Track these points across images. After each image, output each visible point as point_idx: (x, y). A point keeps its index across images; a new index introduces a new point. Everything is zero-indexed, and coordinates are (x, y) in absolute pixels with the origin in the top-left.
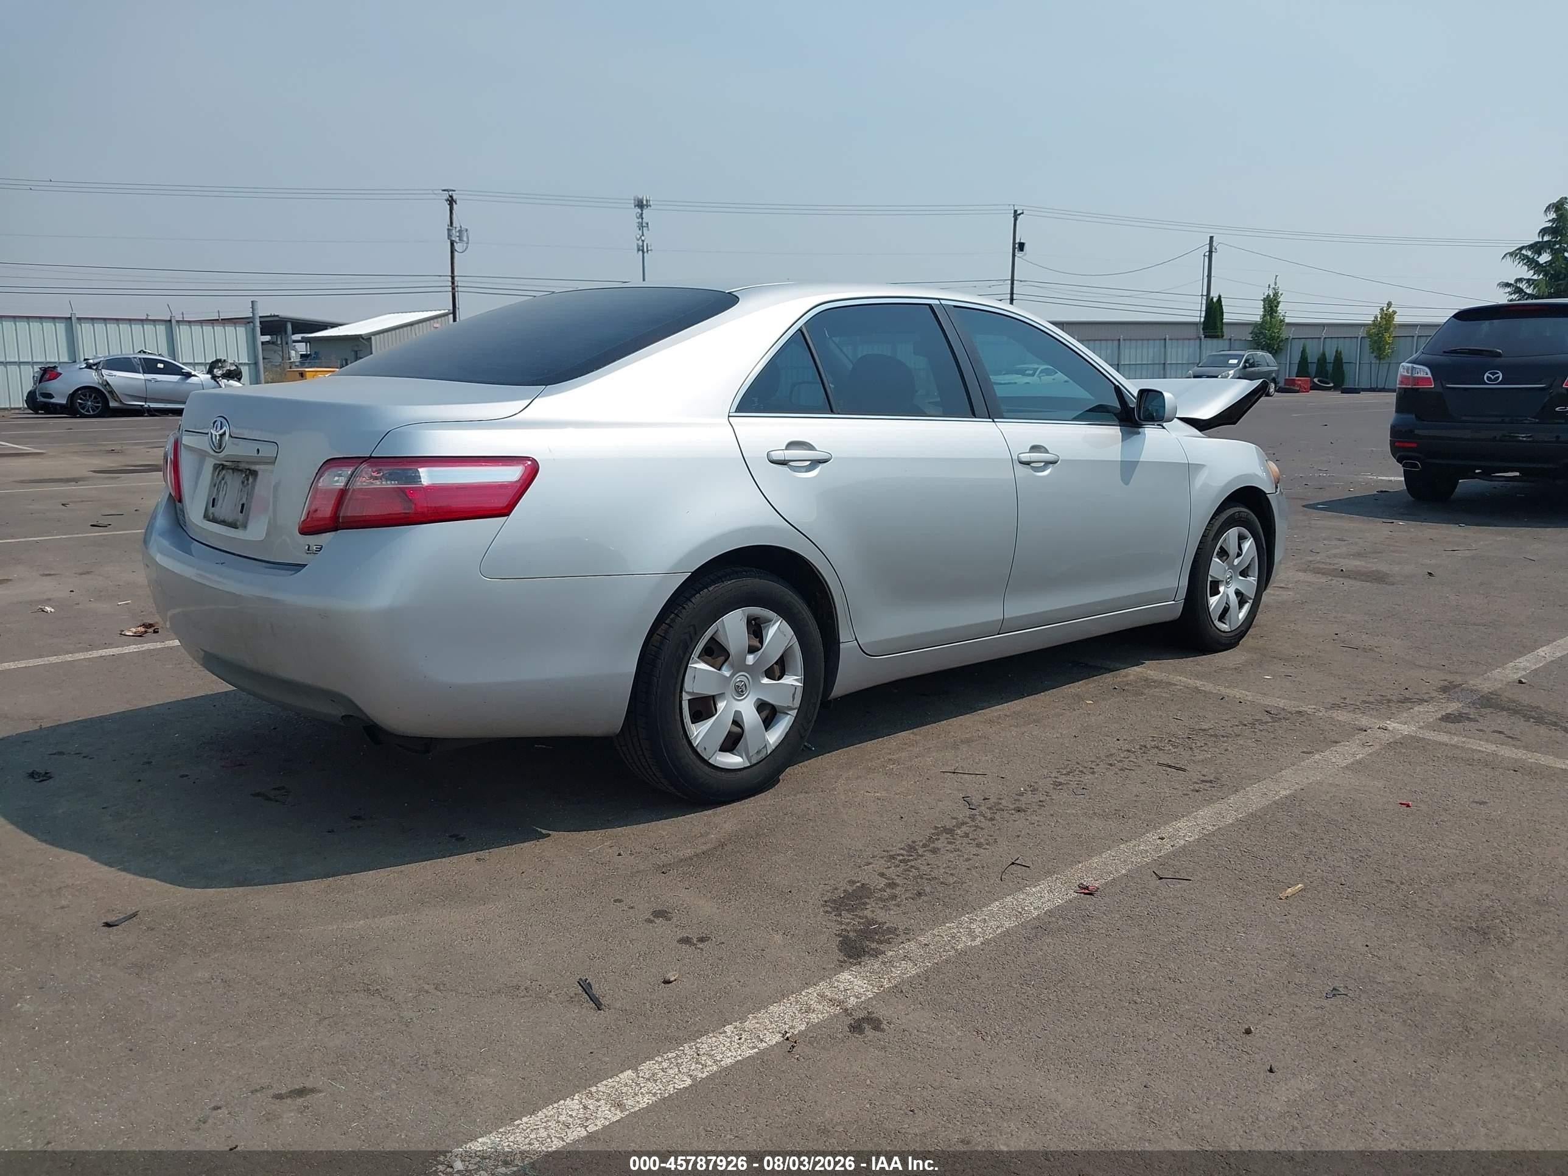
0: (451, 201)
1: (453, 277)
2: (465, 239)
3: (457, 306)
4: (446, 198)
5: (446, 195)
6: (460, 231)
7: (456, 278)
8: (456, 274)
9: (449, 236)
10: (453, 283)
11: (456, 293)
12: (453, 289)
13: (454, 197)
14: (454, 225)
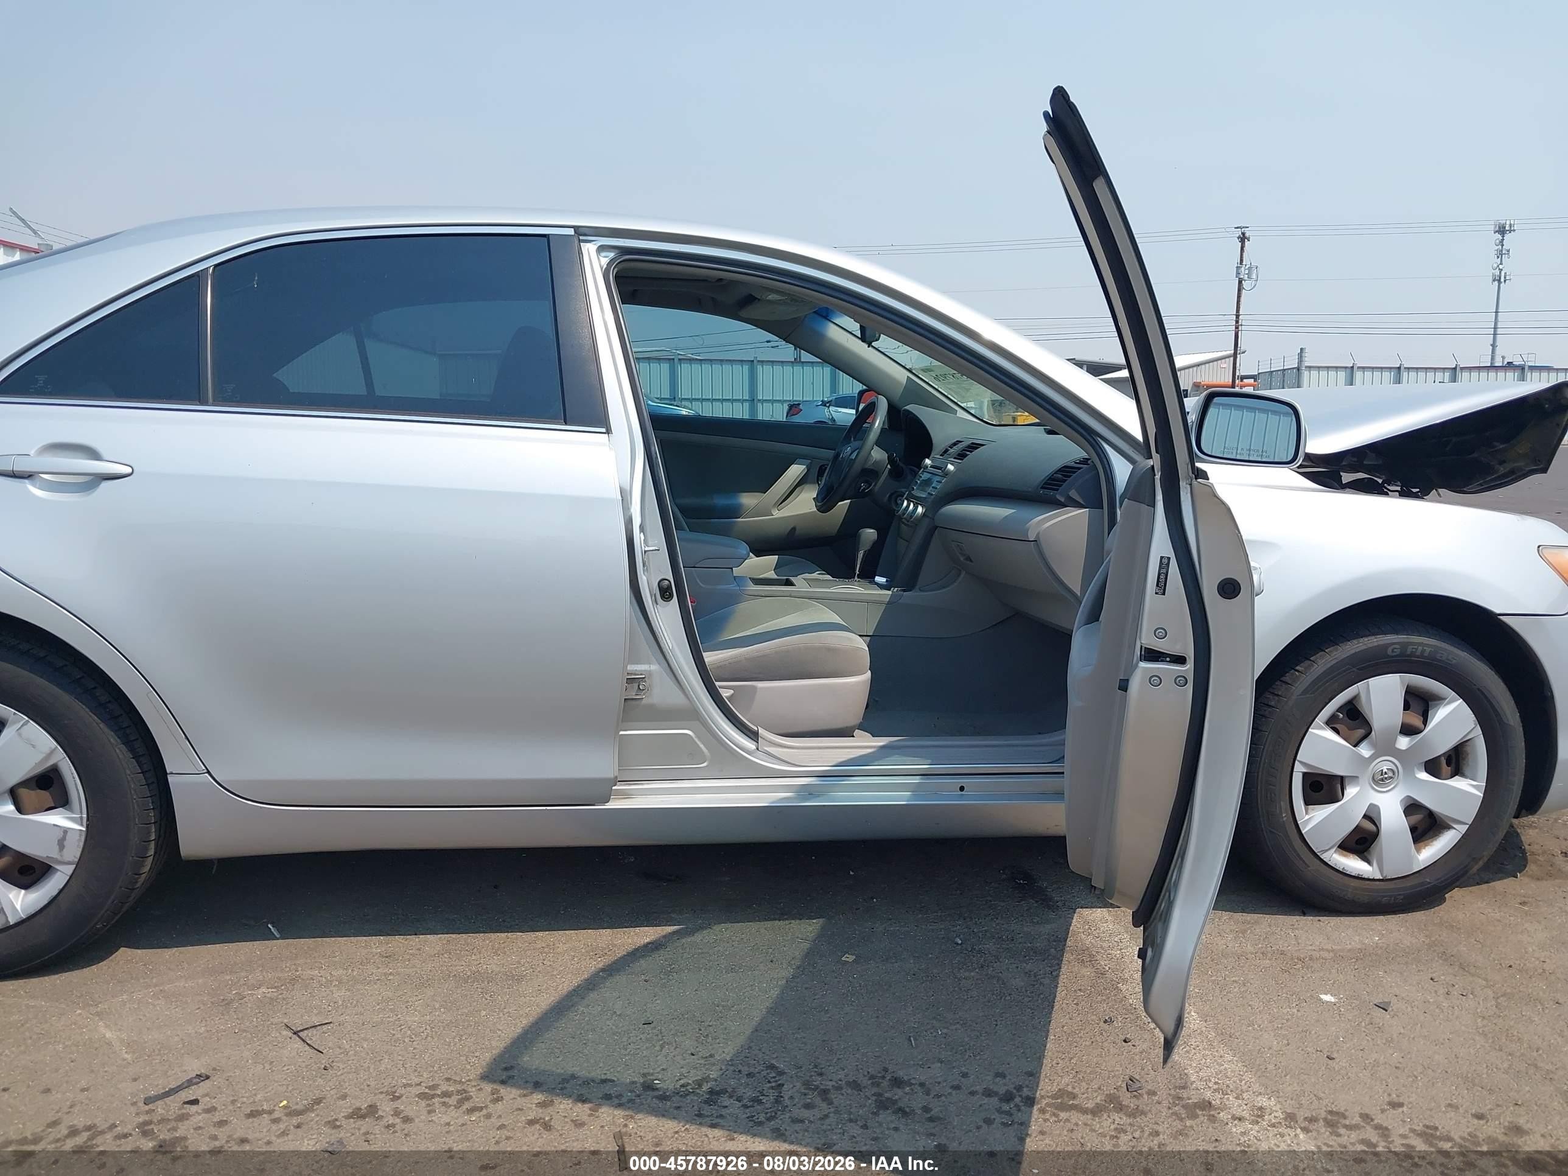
0: (1243, 239)
1: (1238, 316)
2: (1254, 276)
3: (1239, 346)
4: (1238, 235)
5: (1239, 233)
6: (1250, 269)
7: (1240, 317)
8: (1241, 313)
9: (1238, 273)
10: (1237, 322)
11: (1240, 332)
12: (1237, 328)
13: (1247, 235)
14: (1244, 263)
